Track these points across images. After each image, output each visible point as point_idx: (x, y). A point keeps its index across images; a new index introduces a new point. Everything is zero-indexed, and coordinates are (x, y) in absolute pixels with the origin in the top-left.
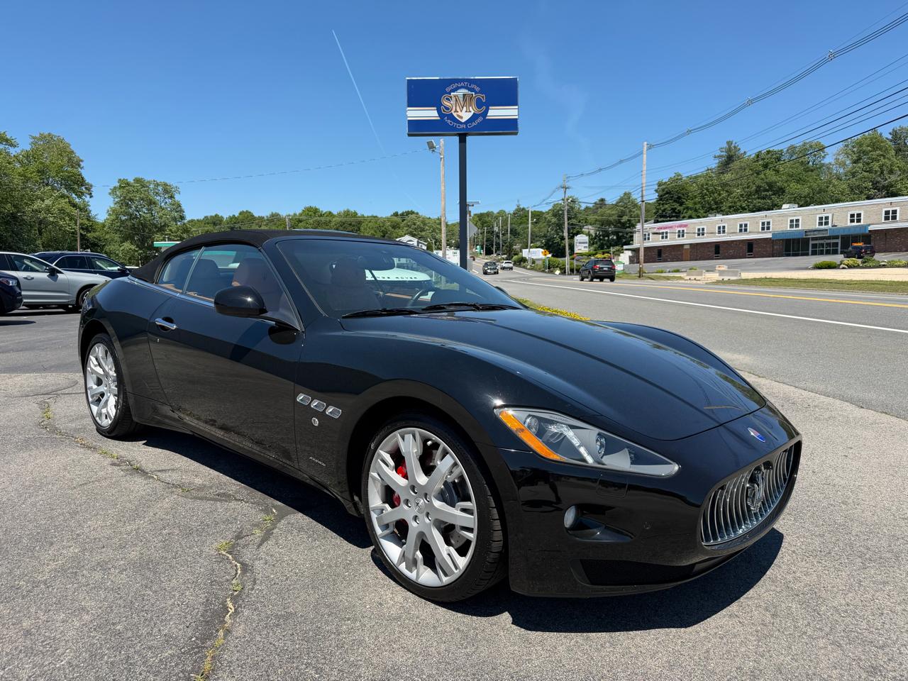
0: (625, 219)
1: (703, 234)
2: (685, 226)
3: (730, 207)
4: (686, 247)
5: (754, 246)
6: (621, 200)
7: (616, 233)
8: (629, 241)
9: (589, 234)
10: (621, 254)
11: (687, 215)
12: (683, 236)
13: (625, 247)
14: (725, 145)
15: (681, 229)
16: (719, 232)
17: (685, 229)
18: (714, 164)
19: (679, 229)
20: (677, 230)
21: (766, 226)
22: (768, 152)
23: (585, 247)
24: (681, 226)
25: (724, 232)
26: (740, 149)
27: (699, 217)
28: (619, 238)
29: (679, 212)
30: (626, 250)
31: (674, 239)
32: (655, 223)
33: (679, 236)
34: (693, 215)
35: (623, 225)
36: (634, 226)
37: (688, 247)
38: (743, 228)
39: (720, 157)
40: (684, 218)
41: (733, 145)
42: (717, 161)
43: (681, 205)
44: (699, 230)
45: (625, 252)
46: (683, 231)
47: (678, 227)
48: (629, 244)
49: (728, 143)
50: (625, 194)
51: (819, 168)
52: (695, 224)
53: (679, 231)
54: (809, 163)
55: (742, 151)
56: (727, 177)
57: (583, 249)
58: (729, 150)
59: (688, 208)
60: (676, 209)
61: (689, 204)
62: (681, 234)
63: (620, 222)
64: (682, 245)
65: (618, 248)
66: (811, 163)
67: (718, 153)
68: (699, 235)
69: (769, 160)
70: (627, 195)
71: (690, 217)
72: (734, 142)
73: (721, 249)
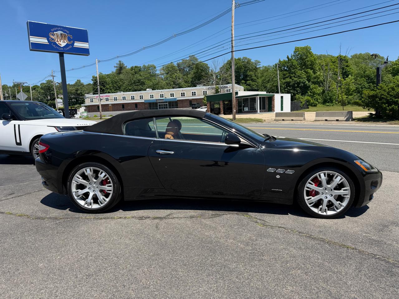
0: (79, 92)
1: (117, 100)
2: (109, 96)
3: (125, 89)
4: (110, 105)
5: (138, 105)
6: (76, 83)
7: (76, 98)
8: (83, 102)
9: (61, 99)
10: (80, 108)
11: (107, 91)
12: (108, 100)
13: (82, 105)
14: (118, 62)
15: (107, 97)
16: (123, 99)
17: (108, 97)
18: (114, 70)
19: (106, 97)
20: (105, 98)
21: (141, 97)
22: (136, 67)
23: (61, 105)
24: (107, 96)
25: (125, 99)
26: (124, 65)
27: (113, 93)
28: (77, 101)
29: (104, 89)
30: (82, 106)
31: (104, 102)
32: (93, 94)
33: (106, 101)
34: (110, 92)
35: (78, 95)
36: (84, 95)
37: (111, 105)
38: (133, 98)
39: (117, 67)
40: (106, 92)
41: (122, 62)
42: (116, 69)
43: (104, 87)
44: (115, 98)
45: (82, 107)
46: (108, 98)
47: (105, 96)
48: (83, 104)
49: (119, 61)
50: (78, 80)
51: (155, 75)
52: (112, 96)
53: (106, 98)
54: (151, 72)
55: (125, 66)
56: (122, 76)
57: (60, 106)
58: (120, 64)
59: (107, 89)
60: (102, 88)
61: (108, 87)
62: (107, 100)
63: (77, 94)
64: (108, 104)
65: (78, 105)
66: (152, 73)
67: (116, 65)
68: (115, 100)
69: (136, 70)
70: (79, 81)
71: (109, 93)
72: (122, 61)
73: (125, 106)
